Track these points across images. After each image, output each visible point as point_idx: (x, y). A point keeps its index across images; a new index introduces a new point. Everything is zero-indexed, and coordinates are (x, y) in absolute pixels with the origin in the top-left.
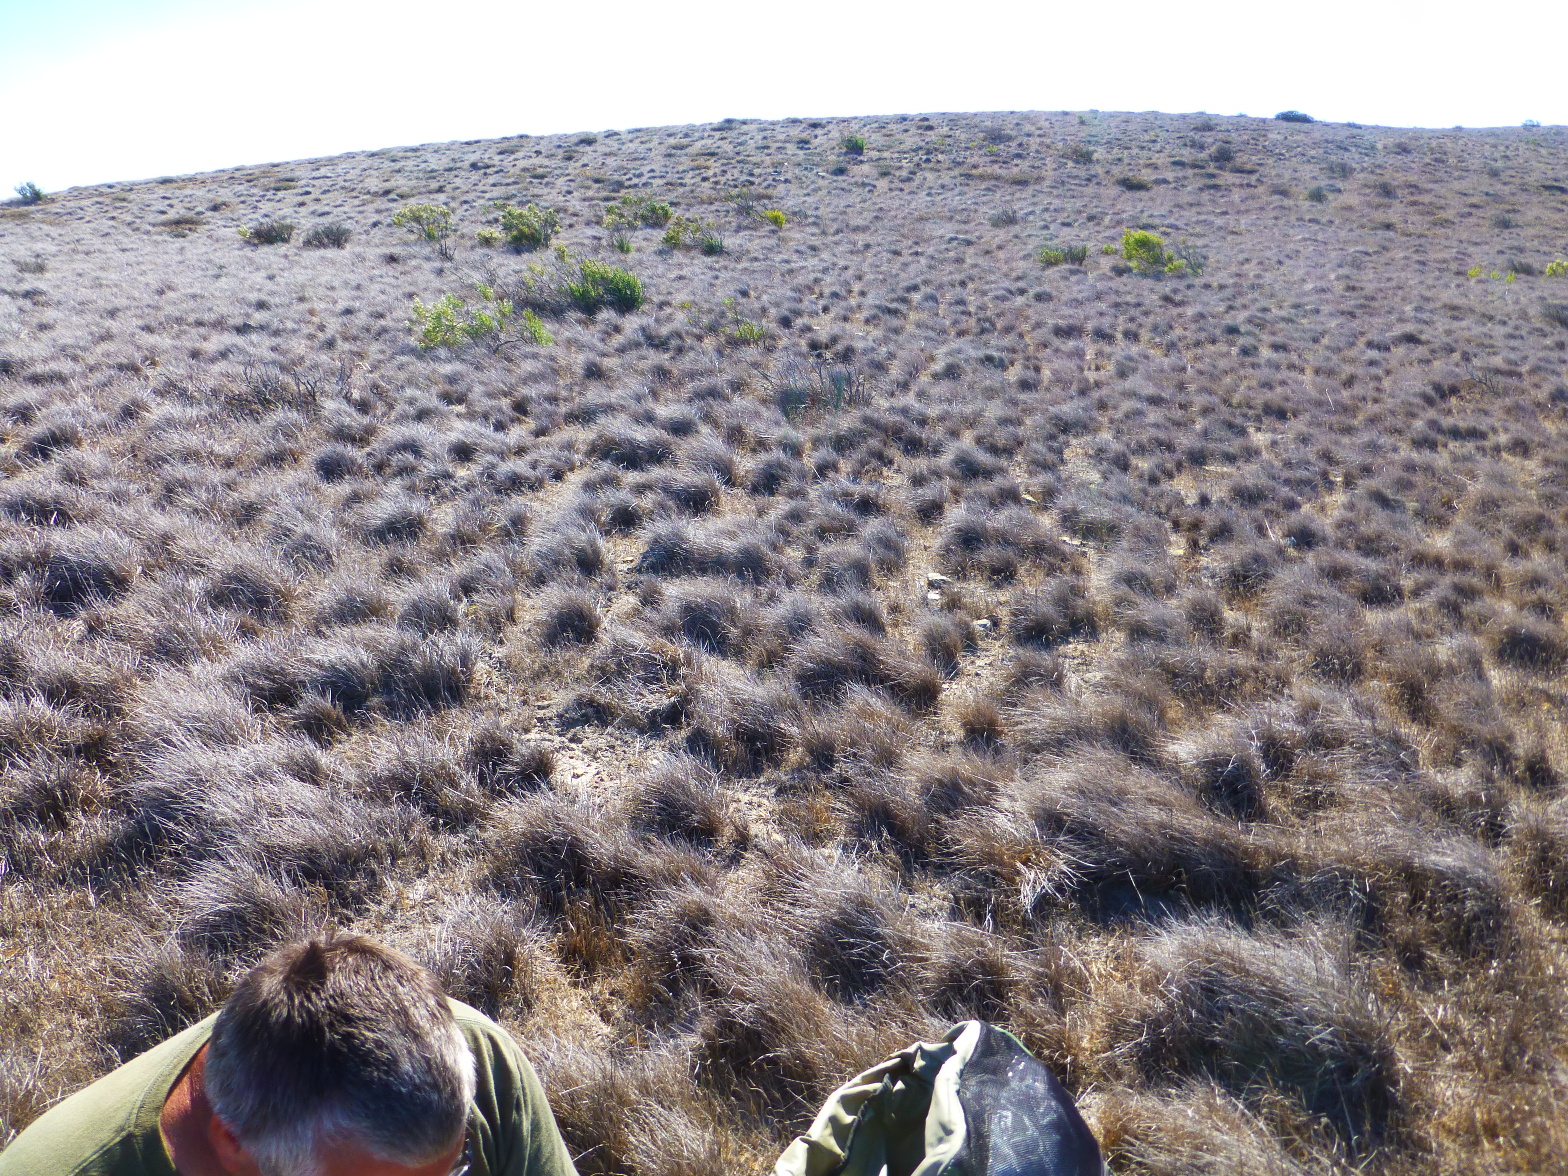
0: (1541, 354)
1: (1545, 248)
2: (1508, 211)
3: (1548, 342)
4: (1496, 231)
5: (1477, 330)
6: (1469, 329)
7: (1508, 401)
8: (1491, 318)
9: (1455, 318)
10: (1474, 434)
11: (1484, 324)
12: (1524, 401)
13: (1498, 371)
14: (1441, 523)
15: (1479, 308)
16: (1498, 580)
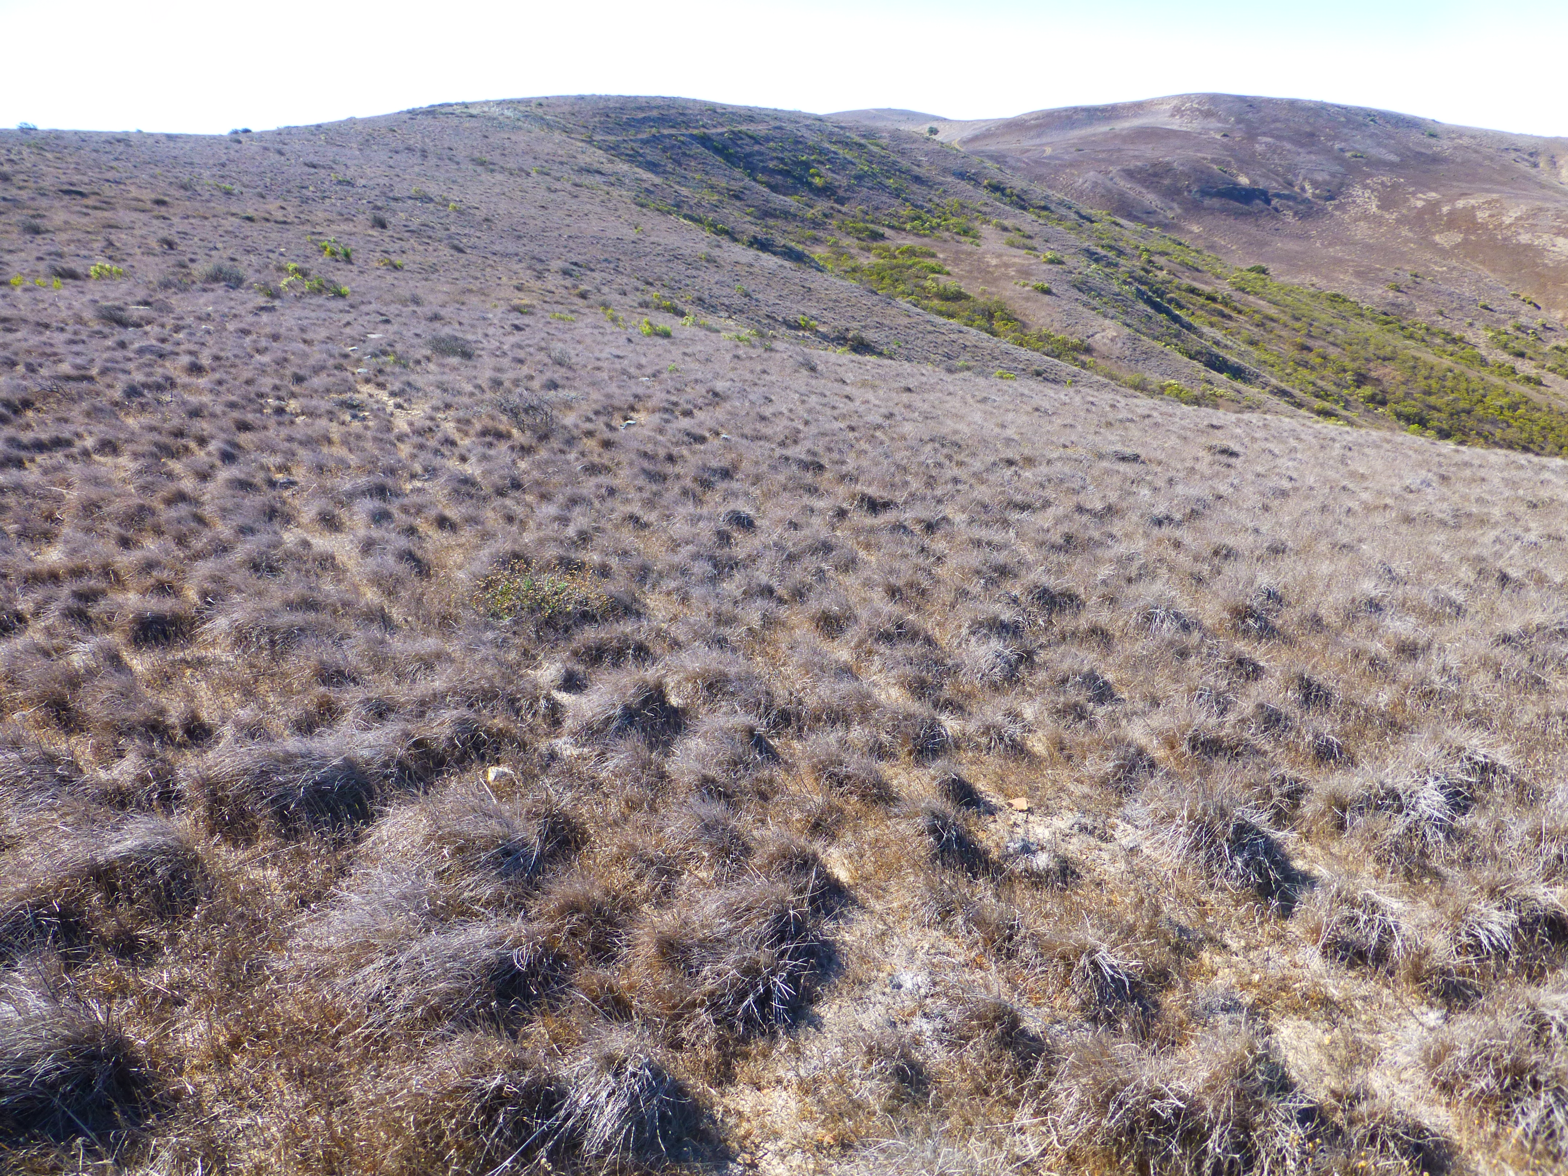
0: (106, 355)
1: (83, 252)
2: (33, 217)
3: (109, 343)
4: (28, 237)
5: (35, 340)
6: (26, 340)
7: (85, 405)
8: (47, 326)
9: (10, 330)
10: (58, 443)
11: (41, 333)
12: (102, 402)
13: (68, 378)
14: (48, 537)
15: (32, 317)
16: (116, 574)
